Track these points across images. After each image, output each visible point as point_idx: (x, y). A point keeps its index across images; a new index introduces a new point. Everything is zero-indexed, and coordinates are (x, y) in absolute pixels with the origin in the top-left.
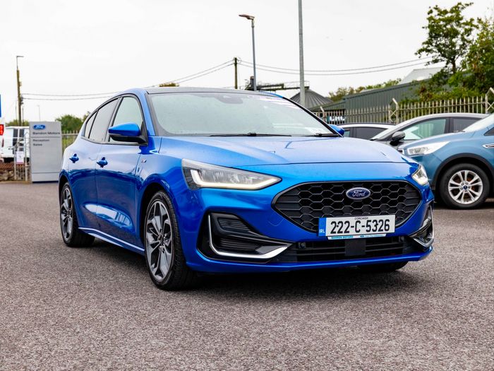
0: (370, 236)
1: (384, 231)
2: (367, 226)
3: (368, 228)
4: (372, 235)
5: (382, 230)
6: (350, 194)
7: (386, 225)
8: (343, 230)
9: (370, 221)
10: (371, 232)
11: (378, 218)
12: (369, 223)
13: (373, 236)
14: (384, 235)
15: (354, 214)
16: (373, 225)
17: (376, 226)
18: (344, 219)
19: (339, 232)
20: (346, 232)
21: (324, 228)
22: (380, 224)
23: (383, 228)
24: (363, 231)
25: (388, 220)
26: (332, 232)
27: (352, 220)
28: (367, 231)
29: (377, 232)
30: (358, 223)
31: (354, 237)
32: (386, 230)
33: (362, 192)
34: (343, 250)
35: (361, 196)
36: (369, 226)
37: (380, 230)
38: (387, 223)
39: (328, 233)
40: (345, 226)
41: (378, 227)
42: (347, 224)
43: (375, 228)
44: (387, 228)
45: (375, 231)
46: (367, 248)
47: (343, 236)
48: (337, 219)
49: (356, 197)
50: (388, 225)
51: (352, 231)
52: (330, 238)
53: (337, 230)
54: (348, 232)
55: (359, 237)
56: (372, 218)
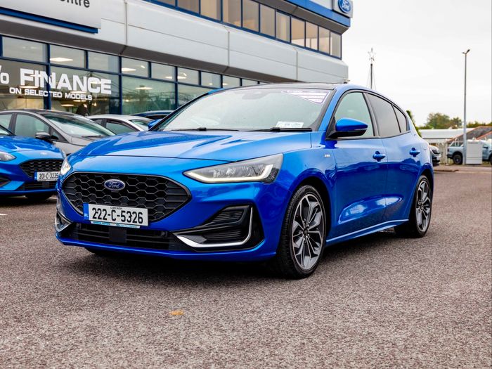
1: (138, 223)
2: (122, 216)
3: (123, 218)
4: (126, 225)
5: (136, 222)
6: (107, 184)
7: (139, 218)
8: (102, 216)
9: (125, 212)
10: (126, 222)
11: (132, 209)
12: (123, 214)
13: (128, 226)
14: (139, 227)
15: (114, 203)
16: (127, 216)
17: (130, 217)
18: (102, 207)
19: (99, 218)
20: (104, 219)
21: (88, 213)
22: (134, 216)
23: (137, 220)
24: (119, 220)
26: (94, 217)
27: (109, 208)
28: (122, 221)
29: (131, 223)
30: (113, 213)
31: (111, 225)
32: (140, 222)
33: (117, 184)
34: (107, 235)
35: (115, 188)
36: (124, 216)
37: (134, 222)
38: (140, 215)
39: (91, 217)
40: (103, 213)
41: (132, 218)
42: (105, 212)
43: (129, 219)
44: (140, 220)
45: (130, 221)
46: (128, 237)
47: (101, 222)
48: (97, 206)
49: (111, 188)
50: (141, 218)
51: (109, 219)
52: (92, 222)
53: (97, 216)
54: (106, 219)
55: (115, 225)
56: (126, 209)
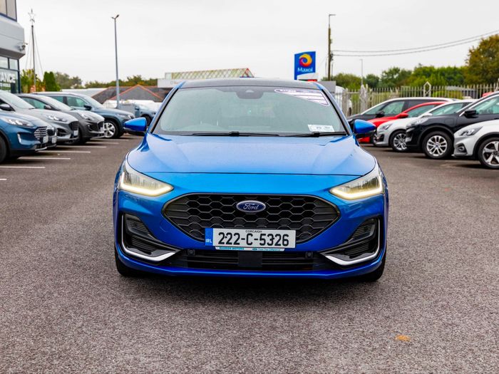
0: (264, 250)
1: (282, 246)
2: (261, 239)
3: (263, 242)
4: (266, 248)
5: (280, 245)
6: (241, 206)
7: (284, 240)
8: (233, 241)
9: (265, 235)
10: (266, 245)
11: (274, 232)
12: (263, 237)
13: (269, 250)
14: (283, 250)
15: (246, 226)
16: (268, 240)
17: (272, 240)
18: (233, 231)
19: (228, 243)
20: (235, 243)
21: (211, 238)
22: (276, 239)
23: (281, 242)
24: (256, 244)
25: (287, 236)
26: (220, 243)
27: (243, 233)
28: (261, 244)
29: (273, 246)
30: (249, 236)
31: (245, 249)
32: (284, 245)
33: (255, 206)
34: (236, 261)
35: (253, 210)
36: (264, 240)
37: (277, 244)
38: (286, 238)
39: (215, 243)
40: (234, 238)
41: (275, 241)
42: (237, 236)
43: (270, 242)
44: (285, 243)
45: (272, 244)
46: (264, 261)
47: (232, 247)
48: (225, 231)
49: (247, 210)
50: (287, 240)
51: (243, 243)
52: (217, 248)
53: (225, 241)
54: (239, 244)
55: (251, 249)
56: (267, 232)
